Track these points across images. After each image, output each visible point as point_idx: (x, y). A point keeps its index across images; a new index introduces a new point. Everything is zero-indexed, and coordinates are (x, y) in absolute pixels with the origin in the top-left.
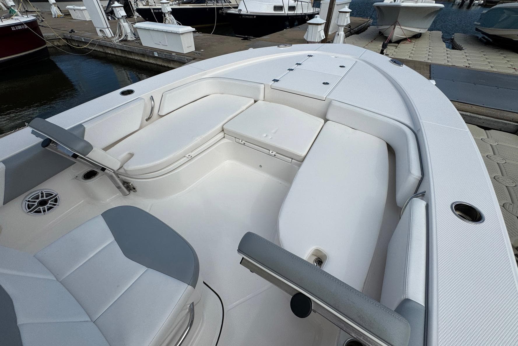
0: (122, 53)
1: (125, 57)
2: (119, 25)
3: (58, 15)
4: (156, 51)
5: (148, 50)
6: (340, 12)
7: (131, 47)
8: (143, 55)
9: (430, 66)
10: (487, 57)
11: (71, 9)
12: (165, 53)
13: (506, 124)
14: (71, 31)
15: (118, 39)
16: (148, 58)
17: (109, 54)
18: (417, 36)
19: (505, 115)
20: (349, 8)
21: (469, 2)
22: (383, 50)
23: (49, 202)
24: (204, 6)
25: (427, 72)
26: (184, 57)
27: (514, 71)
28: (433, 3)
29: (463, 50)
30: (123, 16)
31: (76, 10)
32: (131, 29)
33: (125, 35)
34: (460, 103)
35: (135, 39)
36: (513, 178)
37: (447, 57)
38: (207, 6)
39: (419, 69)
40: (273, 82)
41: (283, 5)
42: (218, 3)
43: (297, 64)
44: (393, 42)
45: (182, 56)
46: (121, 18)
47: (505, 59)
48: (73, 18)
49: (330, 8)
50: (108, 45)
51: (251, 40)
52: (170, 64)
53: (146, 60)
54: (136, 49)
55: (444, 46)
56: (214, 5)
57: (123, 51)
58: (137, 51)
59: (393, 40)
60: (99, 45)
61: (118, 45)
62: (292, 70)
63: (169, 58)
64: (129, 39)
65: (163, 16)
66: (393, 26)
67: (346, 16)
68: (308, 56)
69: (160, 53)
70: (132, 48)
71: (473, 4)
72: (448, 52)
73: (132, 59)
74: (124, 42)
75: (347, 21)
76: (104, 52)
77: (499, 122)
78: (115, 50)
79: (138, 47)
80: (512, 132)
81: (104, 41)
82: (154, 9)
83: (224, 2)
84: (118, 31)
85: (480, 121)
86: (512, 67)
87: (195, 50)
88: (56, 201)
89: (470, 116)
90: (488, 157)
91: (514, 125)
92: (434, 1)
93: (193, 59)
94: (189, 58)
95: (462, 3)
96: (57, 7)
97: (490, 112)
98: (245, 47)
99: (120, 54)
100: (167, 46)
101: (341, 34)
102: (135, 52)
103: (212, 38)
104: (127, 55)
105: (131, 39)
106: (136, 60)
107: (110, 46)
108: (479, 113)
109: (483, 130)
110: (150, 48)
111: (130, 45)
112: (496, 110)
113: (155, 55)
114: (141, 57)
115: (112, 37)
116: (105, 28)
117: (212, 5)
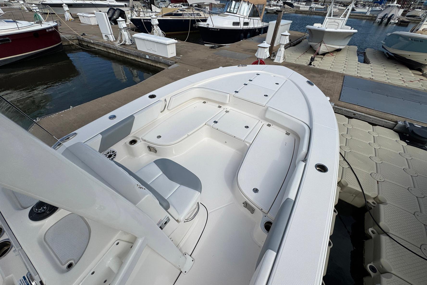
0: (121, 53)
1: (123, 57)
2: (121, 33)
3: (70, 19)
4: (148, 55)
5: (142, 53)
6: (282, 35)
7: (128, 50)
8: (137, 57)
9: (344, 76)
10: (386, 70)
11: (81, 16)
12: (154, 57)
13: (387, 122)
14: (83, 34)
15: (119, 43)
16: (140, 59)
17: (111, 53)
19: (387, 116)
20: (289, 32)
21: (387, 21)
22: (312, 62)
23: (113, 156)
24: (181, 18)
25: (341, 81)
26: (168, 60)
27: (403, 82)
28: (349, 29)
29: (370, 64)
30: (124, 28)
31: (84, 17)
32: (129, 37)
33: (125, 41)
34: (359, 106)
35: (131, 43)
36: (381, 158)
37: (358, 69)
38: (183, 18)
39: (336, 79)
40: (235, 93)
41: (239, 22)
43: (250, 80)
44: (319, 54)
45: (167, 60)
46: (122, 29)
47: (398, 72)
48: (81, 22)
49: (275, 31)
50: (112, 47)
51: (216, 49)
52: (157, 64)
53: (139, 60)
55: (357, 60)
56: (188, 17)
57: (122, 52)
58: (133, 53)
59: (320, 53)
60: (104, 47)
61: (119, 48)
62: (246, 85)
63: (157, 61)
64: (127, 43)
65: (152, 26)
66: (320, 44)
67: (286, 37)
68: (257, 74)
69: (151, 57)
70: (130, 51)
71: (389, 23)
72: (359, 65)
73: (128, 58)
74: (123, 46)
75: (287, 41)
76: (107, 51)
77: (382, 121)
78: (116, 51)
79: (134, 51)
80: (390, 128)
81: (108, 44)
82: (143, 19)
83: (196, 15)
84: (119, 37)
85: (370, 119)
86: (402, 80)
87: (176, 55)
88: (115, 155)
89: (364, 116)
90: (369, 144)
91: (392, 123)
93: (175, 62)
94: (172, 62)
95: (381, 21)
96: (69, 13)
97: (378, 113)
98: (212, 54)
99: (119, 54)
100: (156, 51)
101: (282, 50)
102: (131, 53)
103: (188, 45)
104: (125, 56)
105: (128, 44)
106: (132, 59)
107: (113, 48)
108: (370, 114)
109: (371, 126)
110: (143, 52)
111: (128, 49)
112: (382, 113)
113: (147, 58)
114: (136, 57)
115: (114, 41)
116: (110, 34)
117: (187, 18)
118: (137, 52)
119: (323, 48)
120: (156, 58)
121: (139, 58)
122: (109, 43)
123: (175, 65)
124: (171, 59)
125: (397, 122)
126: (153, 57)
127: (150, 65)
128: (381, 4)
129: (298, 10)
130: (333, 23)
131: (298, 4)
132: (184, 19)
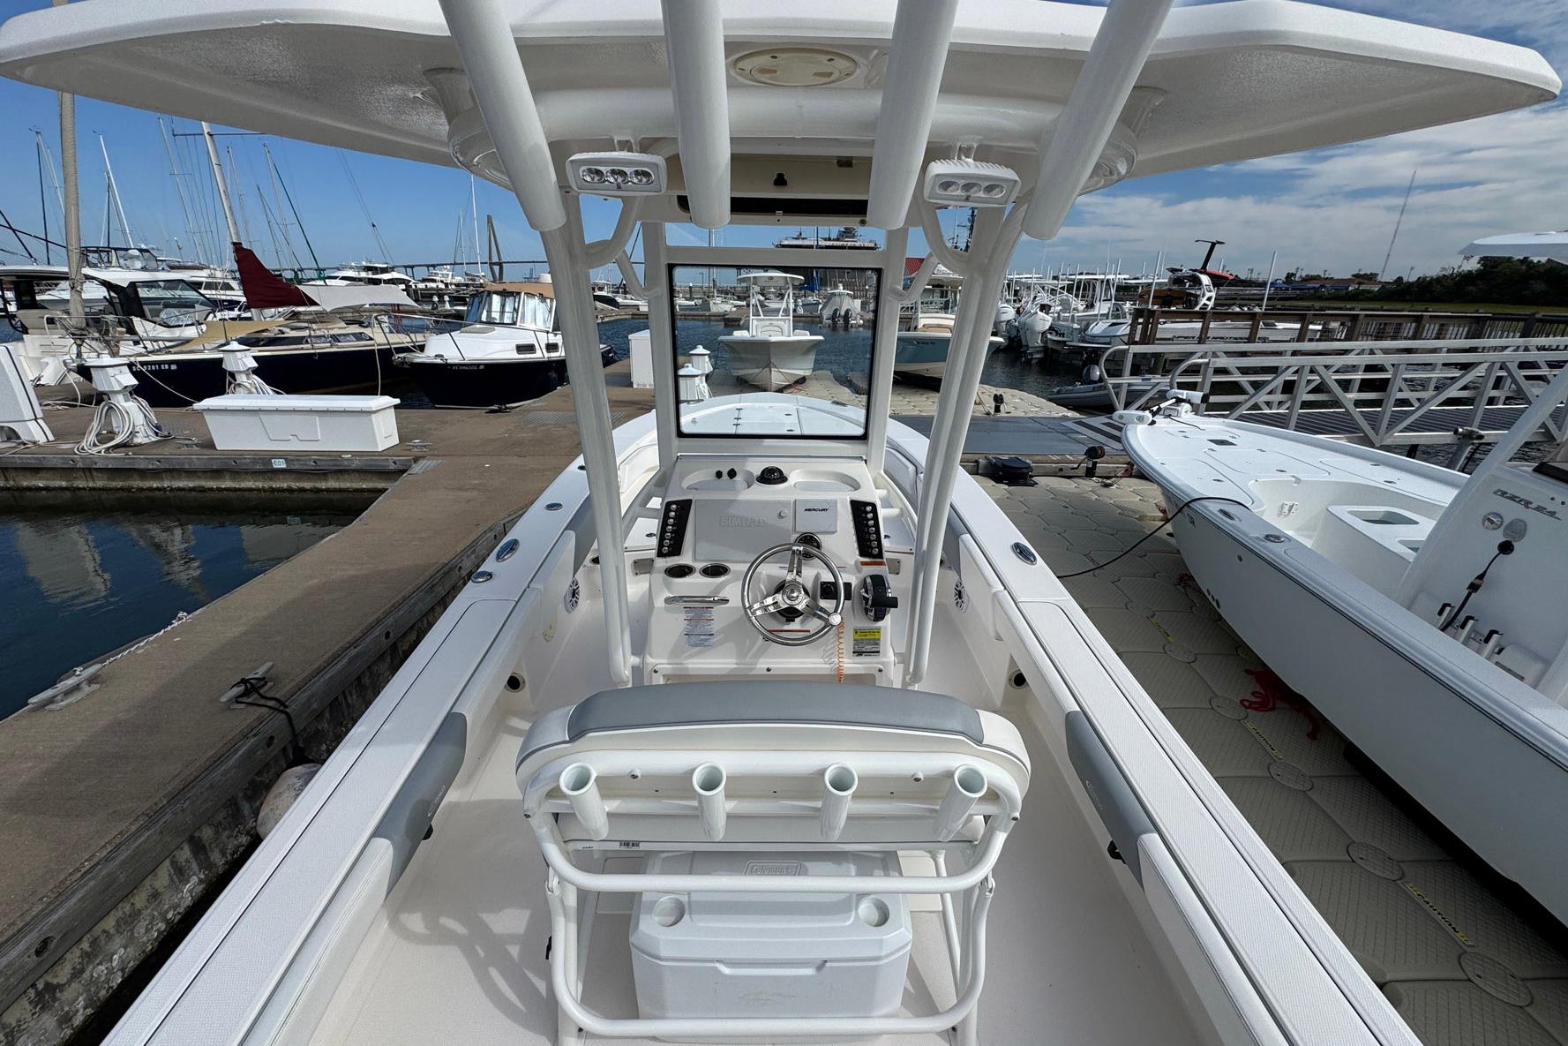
1: (124, 488)
2: (106, 408)
4: (281, 456)
5: (247, 458)
7: (164, 457)
8: (215, 473)
12: (315, 458)
16: (233, 479)
17: (38, 489)
18: (802, 380)
24: (302, 349)
26: (380, 456)
28: (807, 335)
30: (123, 388)
32: (145, 416)
33: (130, 433)
35: (159, 435)
41: (532, 343)
42: (339, 342)
45: (376, 458)
46: (116, 392)
52: (327, 480)
53: (227, 484)
54: (198, 459)
56: (329, 344)
63: (327, 468)
64: (140, 441)
65: (228, 377)
66: (768, 370)
69: (297, 460)
70: (175, 459)
73: (157, 489)
74: (121, 450)
81: (29, 456)
82: (143, 364)
84: (94, 425)
87: (398, 442)
92: (808, 333)
93: (412, 459)
94: (402, 458)
98: (514, 425)
99: (98, 484)
100: (318, 440)
102: (186, 467)
104: (140, 480)
105: (146, 441)
106: (181, 489)
111: (158, 455)
113: (275, 467)
114: (209, 474)
115: (48, 441)
116: (27, 419)
117: (328, 347)
118: (217, 459)
119: (777, 377)
120: (319, 460)
121: (227, 477)
122: (27, 451)
123: (423, 464)
124: (391, 453)
125: (977, 462)
126: (310, 460)
127: (290, 490)
128: (813, 291)
129: (635, 311)
130: (769, 328)
131: (626, 298)
132: (318, 351)
